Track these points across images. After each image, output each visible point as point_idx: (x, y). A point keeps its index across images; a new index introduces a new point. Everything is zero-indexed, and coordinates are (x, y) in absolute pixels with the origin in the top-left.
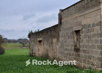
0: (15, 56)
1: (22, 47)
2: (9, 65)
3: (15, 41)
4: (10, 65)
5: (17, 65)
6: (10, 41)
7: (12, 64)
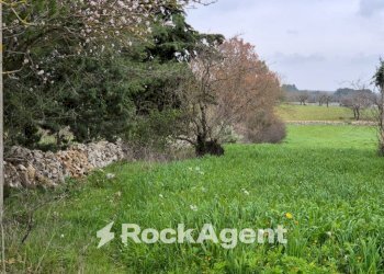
0: (323, 151)
1: (352, 119)
2: (302, 180)
3: (323, 98)
4: (306, 182)
5: (329, 182)
6: (304, 97)
7: (311, 179)
